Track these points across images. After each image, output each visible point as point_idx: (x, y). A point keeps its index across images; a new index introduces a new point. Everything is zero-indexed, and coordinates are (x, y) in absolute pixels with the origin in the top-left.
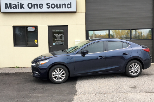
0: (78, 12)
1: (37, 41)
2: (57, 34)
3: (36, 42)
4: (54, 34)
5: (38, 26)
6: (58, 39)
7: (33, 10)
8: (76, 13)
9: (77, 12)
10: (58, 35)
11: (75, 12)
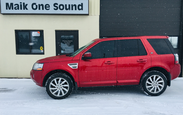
1: (43, 48)
2: (65, 41)
3: (41, 49)
5: (44, 31)
8: (89, 16)
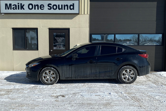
0: (81, 14)
2: (58, 38)
4: (55, 38)
5: (38, 29)
6: (59, 43)
7: (33, 11)
10: (60, 38)
11: (78, 14)
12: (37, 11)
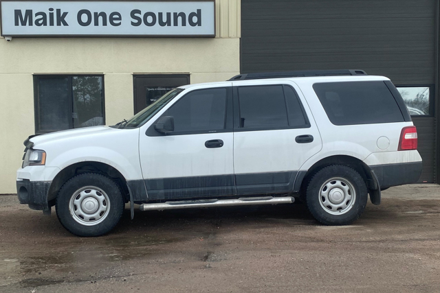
0: (220, 37)
4: (151, 100)
5: (105, 77)
8: (215, 39)
9: (217, 35)
11: (212, 37)
12: (101, 30)
